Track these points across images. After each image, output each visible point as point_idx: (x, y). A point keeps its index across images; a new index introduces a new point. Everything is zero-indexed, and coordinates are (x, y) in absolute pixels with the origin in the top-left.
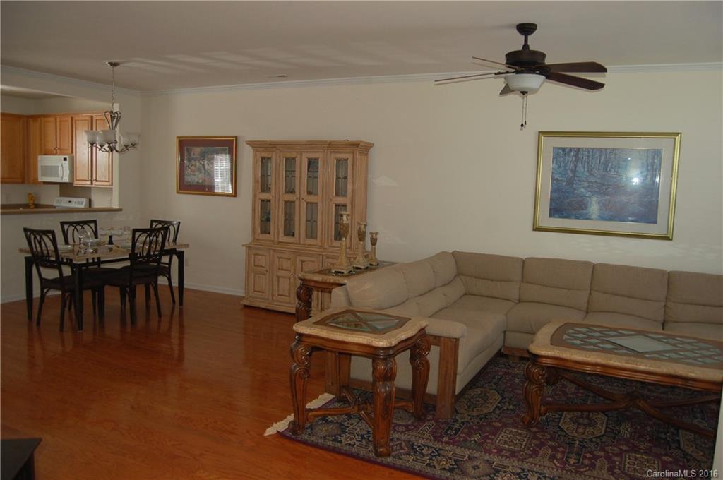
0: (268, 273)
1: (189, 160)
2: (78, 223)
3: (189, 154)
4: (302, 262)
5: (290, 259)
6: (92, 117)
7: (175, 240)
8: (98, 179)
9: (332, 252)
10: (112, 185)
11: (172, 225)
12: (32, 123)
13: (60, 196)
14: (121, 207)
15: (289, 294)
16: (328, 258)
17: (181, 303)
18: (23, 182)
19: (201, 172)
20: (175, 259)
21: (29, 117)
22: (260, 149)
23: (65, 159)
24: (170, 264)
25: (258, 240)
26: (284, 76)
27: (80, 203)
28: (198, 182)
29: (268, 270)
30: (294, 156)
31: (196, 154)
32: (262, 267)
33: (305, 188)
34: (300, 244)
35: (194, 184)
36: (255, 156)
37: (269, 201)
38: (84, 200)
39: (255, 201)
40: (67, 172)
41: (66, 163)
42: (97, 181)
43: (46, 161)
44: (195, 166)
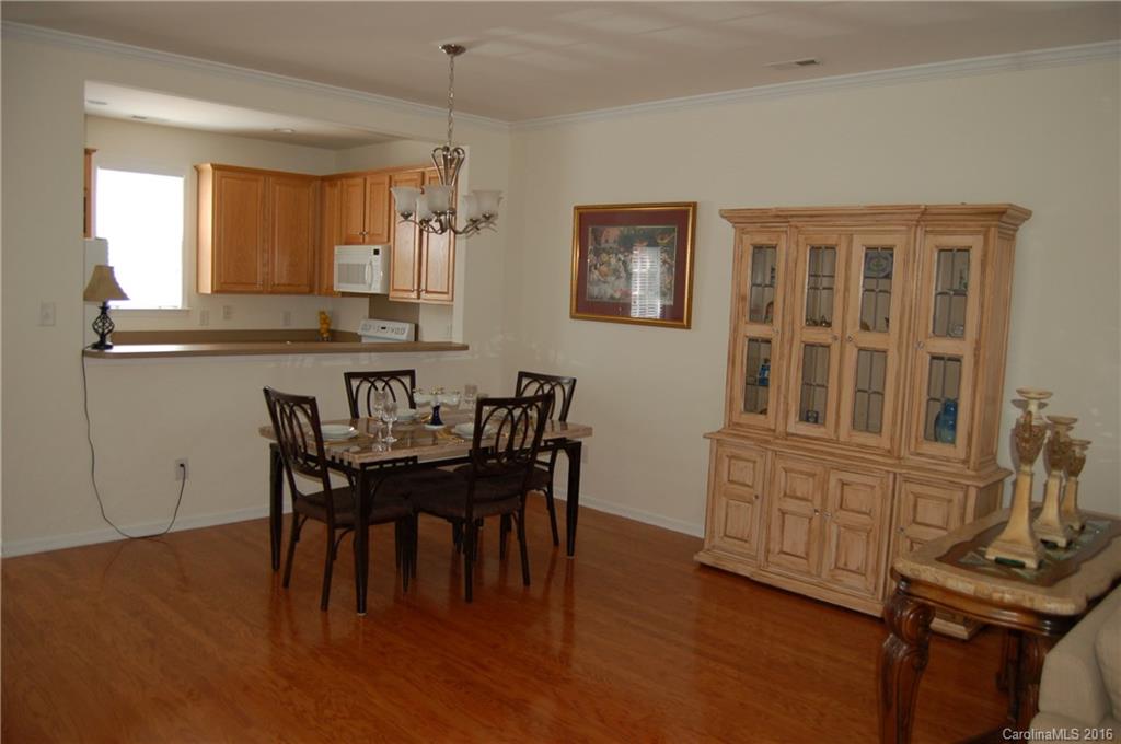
0: (758, 502)
1: (597, 253)
2: (379, 375)
3: (597, 240)
4: (843, 484)
5: (813, 475)
6: (423, 174)
7: (563, 417)
8: (429, 289)
9: (918, 469)
10: (453, 300)
11: (560, 384)
12: (328, 189)
13: (371, 317)
14: (466, 343)
15: (807, 554)
16: (907, 480)
17: (571, 550)
18: (311, 292)
19: (618, 277)
20: (563, 460)
21: (324, 179)
22: (750, 228)
23: (376, 252)
24: (551, 465)
25: (738, 424)
26: (813, 62)
27: (399, 331)
28: (612, 297)
29: (760, 495)
30: (831, 241)
31: (611, 240)
32: (748, 486)
33: (854, 315)
34: (837, 442)
35: (605, 300)
36: (739, 242)
37: (768, 341)
38: (408, 327)
39: (735, 341)
40: (379, 274)
41: (378, 260)
42: (427, 292)
43: (346, 255)
44: (609, 264)
